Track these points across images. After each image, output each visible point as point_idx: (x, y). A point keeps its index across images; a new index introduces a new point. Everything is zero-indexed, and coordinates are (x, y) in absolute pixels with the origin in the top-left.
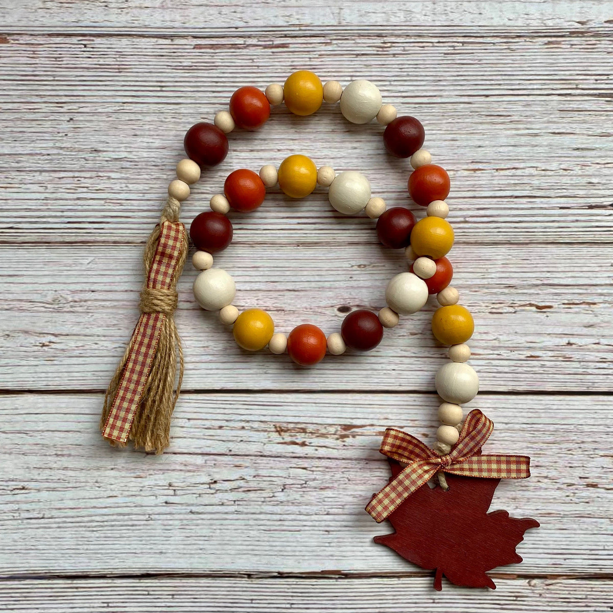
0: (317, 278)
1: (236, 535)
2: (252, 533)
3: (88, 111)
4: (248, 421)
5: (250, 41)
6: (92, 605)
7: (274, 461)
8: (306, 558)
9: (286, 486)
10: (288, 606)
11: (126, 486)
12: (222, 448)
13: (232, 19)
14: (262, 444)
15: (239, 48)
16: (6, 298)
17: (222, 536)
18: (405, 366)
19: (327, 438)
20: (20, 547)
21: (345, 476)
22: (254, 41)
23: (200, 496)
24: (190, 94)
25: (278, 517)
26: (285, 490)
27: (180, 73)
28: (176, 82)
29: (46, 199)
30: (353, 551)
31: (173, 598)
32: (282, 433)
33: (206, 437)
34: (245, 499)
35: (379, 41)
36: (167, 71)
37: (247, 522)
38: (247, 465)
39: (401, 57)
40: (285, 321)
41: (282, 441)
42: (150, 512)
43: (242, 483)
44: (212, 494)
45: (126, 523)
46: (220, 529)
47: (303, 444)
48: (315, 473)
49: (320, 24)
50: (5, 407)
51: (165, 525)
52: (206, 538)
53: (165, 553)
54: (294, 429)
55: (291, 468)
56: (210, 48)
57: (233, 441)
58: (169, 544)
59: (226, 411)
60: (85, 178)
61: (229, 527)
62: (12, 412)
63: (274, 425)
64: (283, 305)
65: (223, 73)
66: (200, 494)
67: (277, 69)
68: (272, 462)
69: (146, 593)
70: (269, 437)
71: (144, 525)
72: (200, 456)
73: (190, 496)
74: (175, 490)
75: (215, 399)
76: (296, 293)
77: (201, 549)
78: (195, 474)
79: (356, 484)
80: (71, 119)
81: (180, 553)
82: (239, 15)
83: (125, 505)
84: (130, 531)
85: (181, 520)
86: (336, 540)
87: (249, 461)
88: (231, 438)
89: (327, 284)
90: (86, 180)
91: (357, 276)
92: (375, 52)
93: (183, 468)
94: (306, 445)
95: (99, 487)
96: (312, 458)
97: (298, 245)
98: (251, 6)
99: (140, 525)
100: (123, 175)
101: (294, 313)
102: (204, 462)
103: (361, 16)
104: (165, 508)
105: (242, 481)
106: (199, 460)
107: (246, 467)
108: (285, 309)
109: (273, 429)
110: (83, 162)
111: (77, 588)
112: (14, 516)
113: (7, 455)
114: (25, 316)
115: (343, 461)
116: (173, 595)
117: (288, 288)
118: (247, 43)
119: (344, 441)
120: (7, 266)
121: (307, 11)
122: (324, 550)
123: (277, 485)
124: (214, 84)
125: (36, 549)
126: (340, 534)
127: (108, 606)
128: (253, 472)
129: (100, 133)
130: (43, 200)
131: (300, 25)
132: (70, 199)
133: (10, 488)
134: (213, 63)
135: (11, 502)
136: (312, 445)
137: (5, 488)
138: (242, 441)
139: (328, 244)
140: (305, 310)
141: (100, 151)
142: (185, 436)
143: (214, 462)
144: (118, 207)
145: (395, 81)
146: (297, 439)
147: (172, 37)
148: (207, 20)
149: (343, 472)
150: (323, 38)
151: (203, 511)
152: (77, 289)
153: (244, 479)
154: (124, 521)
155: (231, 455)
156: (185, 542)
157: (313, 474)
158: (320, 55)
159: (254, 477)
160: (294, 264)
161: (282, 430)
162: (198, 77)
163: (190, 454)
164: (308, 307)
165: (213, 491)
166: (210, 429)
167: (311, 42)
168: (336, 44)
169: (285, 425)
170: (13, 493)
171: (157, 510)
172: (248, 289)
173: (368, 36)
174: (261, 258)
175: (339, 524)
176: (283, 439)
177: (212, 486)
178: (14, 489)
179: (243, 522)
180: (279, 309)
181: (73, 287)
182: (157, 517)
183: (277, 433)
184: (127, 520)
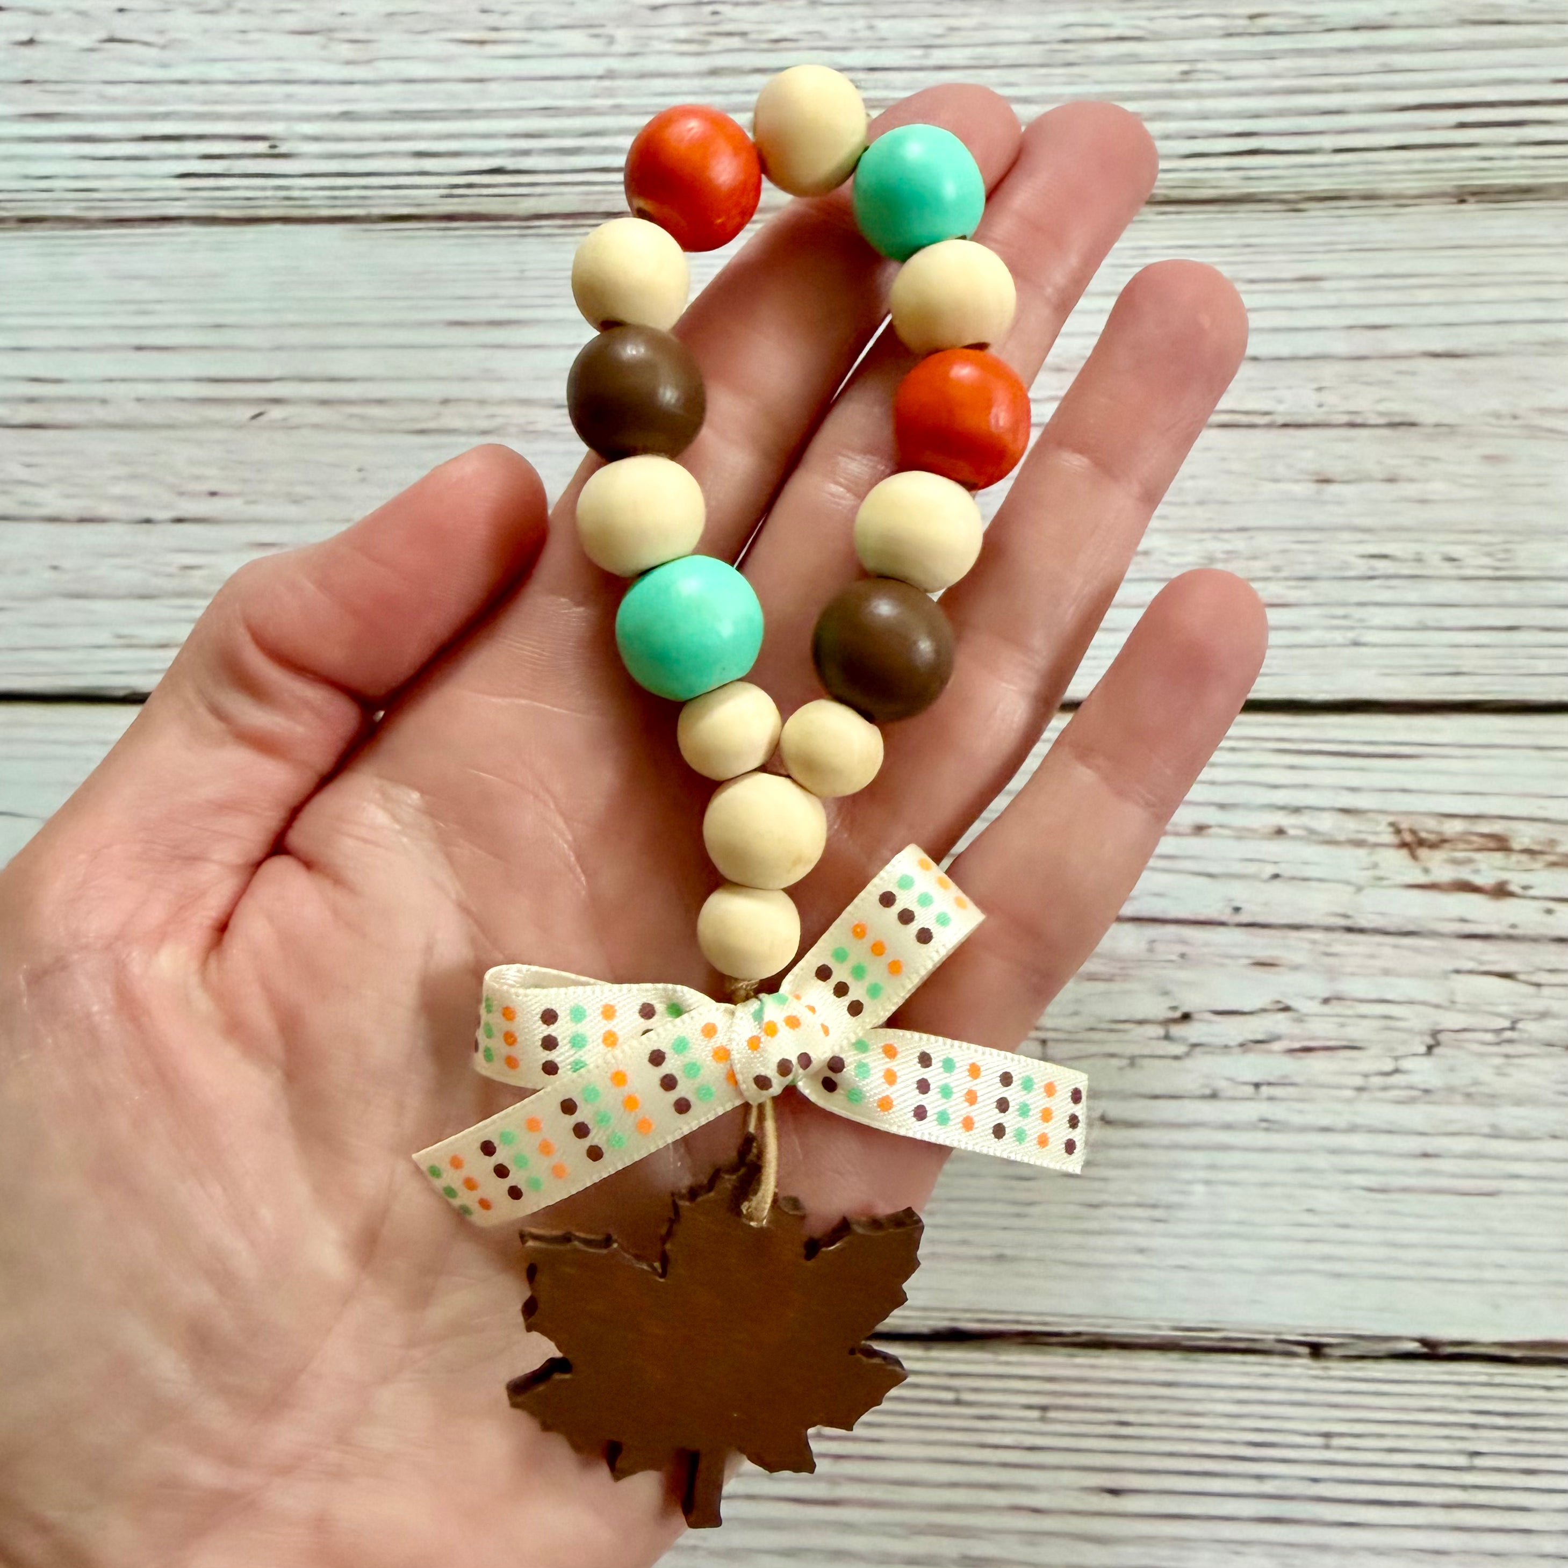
0: (1537, 312)
2: (1324, 1199)
4: (1297, 810)
7: (1396, 946)
8: (1521, 1290)
9: (1442, 1037)
10: (1462, 1461)
14: (1350, 889)
25: (1416, 1144)
26: (1436, 1051)
29: (610, 75)
31: (1043, 1420)
32: (1423, 853)
37: (1305, 1160)
40: (1424, 460)
41: (1422, 879)
43: (1279, 1023)
44: (1176, 1058)
46: (1207, 1182)
47: (1501, 891)
48: (1546, 991)
52: (1158, 1213)
53: (1014, 1259)
54: (1463, 838)
55: (1458, 972)
63: (1392, 824)
68: (1388, 951)
69: (950, 1396)
70: (1375, 866)
74: (1044, 1042)
77: (1141, 1251)
87: (1307, 946)
88: (1238, 868)
94: (1511, 894)
96: (1535, 940)
97: (1462, 196)
102: (1143, 946)
105: (1281, 1016)
107: (1296, 968)
109: (1389, 838)
116: (1044, 1408)
123: (1409, 1031)
130: (600, 78)
136: (1531, 892)
138: (1276, 876)
140: (1494, 421)
146: (1477, 871)
153: (1286, 1009)
155: (1240, 925)
157: (1538, 996)
159: (1326, 1001)
160: (1447, 264)
161: (1421, 843)
169: (1432, 824)
174: (1330, 248)
176: (1426, 871)
177: (1176, 1030)
179: (1289, 1160)
180: (1397, 419)
183: (1404, 852)
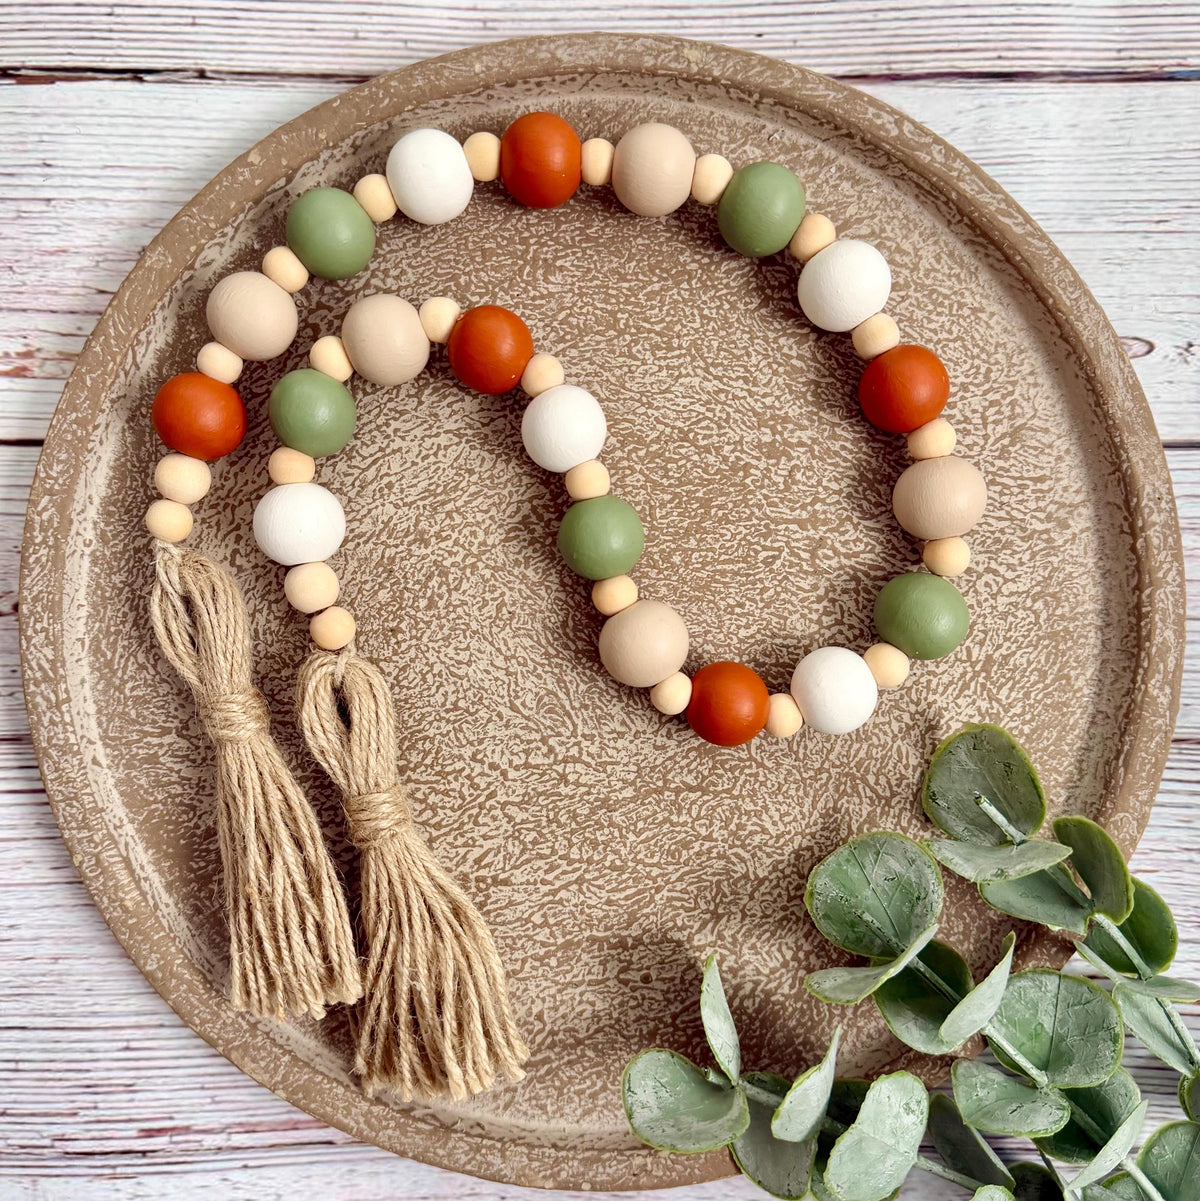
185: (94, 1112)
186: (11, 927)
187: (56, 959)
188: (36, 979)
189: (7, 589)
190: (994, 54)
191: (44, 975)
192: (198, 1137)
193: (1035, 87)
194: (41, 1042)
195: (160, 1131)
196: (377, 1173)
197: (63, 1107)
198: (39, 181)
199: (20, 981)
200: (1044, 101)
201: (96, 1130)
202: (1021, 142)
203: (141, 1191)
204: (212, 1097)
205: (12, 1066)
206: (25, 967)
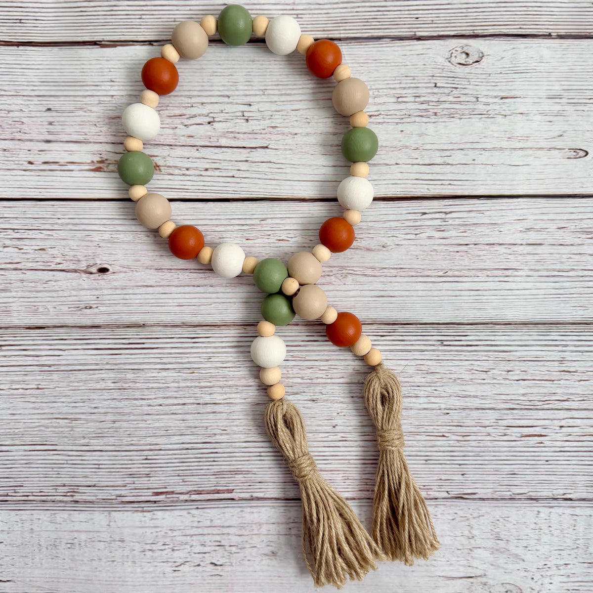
1: (190, 77)
3: (320, 434)
5: (186, 497)
6: (311, 16)
11: (284, 120)
12: (205, 152)
13: (202, 515)
15: (195, 491)
16: (386, 278)
17: (202, 76)
18: (49, 222)
19: (115, 161)
20: (373, 65)
21: (99, 129)
22: (182, 497)
23: (222, 111)
24: (236, 450)
27: (245, 468)
28: (248, 461)
30: (90, 64)
33: (219, 161)
34: (184, 108)
35: (76, 497)
36: (255, 470)
38: (183, 138)
39: (59, 483)
42: (263, 97)
45: (284, 87)
49: (126, 513)
50: (386, 186)
51: (251, 85)
56: (219, 490)
57: (196, 158)
58: (247, 69)
59: (203, 183)
60: (322, 378)
61: (196, 84)
62: (380, 182)
64: (156, 273)
65: (208, 469)
66: (222, 112)
67: (162, 474)
71: (268, 85)
72: (223, 145)
73: (230, 111)
75: (212, 194)
76: (145, 284)
78: (227, 130)
79: (89, 121)
80: (334, 427)
81: (238, 61)
82: (196, 519)
83: (285, 103)
84: (280, 80)
85: (237, 90)
86: (105, 74)
89: (119, 292)
90: (321, 376)
91: (93, 299)
92: (80, 488)
93: (237, 135)
95: (307, 118)
98: (186, 527)
99: (272, 85)
100: (291, 381)
101: (147, 267)
103: (92, 519)
104: (252, 101)
106: (223, 142)
108: (155, 270)
110: (324, 391)
111: (324, 31)
112: (378, 92)
113: (384, 145)
114: (369, 263)
115: (101, 141)
117: (152, 288)
118: (188, 495)
119: (101, 158)
120: (385, 305)
121: (138, 524)
122: (114, 65)
124: (216, 459)
125: (359, 63)
126: (102, 78)
127: (297, 15)
128: (178, 131)
129: (310, 415)
131: (143, 511)
132: (334, 360)
133: (382, 116)
134: (217, 478)
135: (380, 104)
137: (385, 117)
139: (118, 327)
141: (310, 400)
142: (236, 163)
143: (211, 140)
144: (295, 354)
145: (63, 464)
147: (252, 499)
148: (222, 515)
149: (101, 132)
150: (123, 500)
151: (219, 98)
152: (327, 286)
154: (285, 89)
156: (234, 70)
158: (125, 486)
162: (230, 465)
163: (231, 147)
164: (135, 273)
165: (211, 115)
166: (216, 169)
167: (133, 498)
168: (112, 496)
170: (379, 113)
171: (258, 99)
172: (186, 288)
173: (86, 502)
175: (103, 88)
178: (378, 115)
181: (330, 287)
182: (258, 93)
184: (283, 89)
185: (133, 485)
186: (95, 408)
187: (114, 422)
188: (106, 430)
189: (94, 262)
190: (518, 27)
191: (109, 428)
192: (177, 496)
193: (535, 40)
194: (109, 456)
195: (161, 493)
196: (253, 512)
197: (120, 483)
198: (109, 88)
199: (99, 431)
200: (540, 46)
201: (135, 492)
202: (531, 64)
203: (154, 517)
204: (183, 479)
205: (97, 466)
206: (101, 425)
